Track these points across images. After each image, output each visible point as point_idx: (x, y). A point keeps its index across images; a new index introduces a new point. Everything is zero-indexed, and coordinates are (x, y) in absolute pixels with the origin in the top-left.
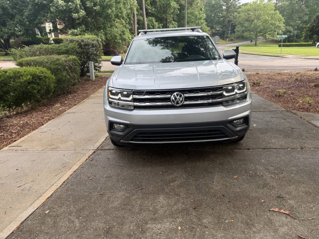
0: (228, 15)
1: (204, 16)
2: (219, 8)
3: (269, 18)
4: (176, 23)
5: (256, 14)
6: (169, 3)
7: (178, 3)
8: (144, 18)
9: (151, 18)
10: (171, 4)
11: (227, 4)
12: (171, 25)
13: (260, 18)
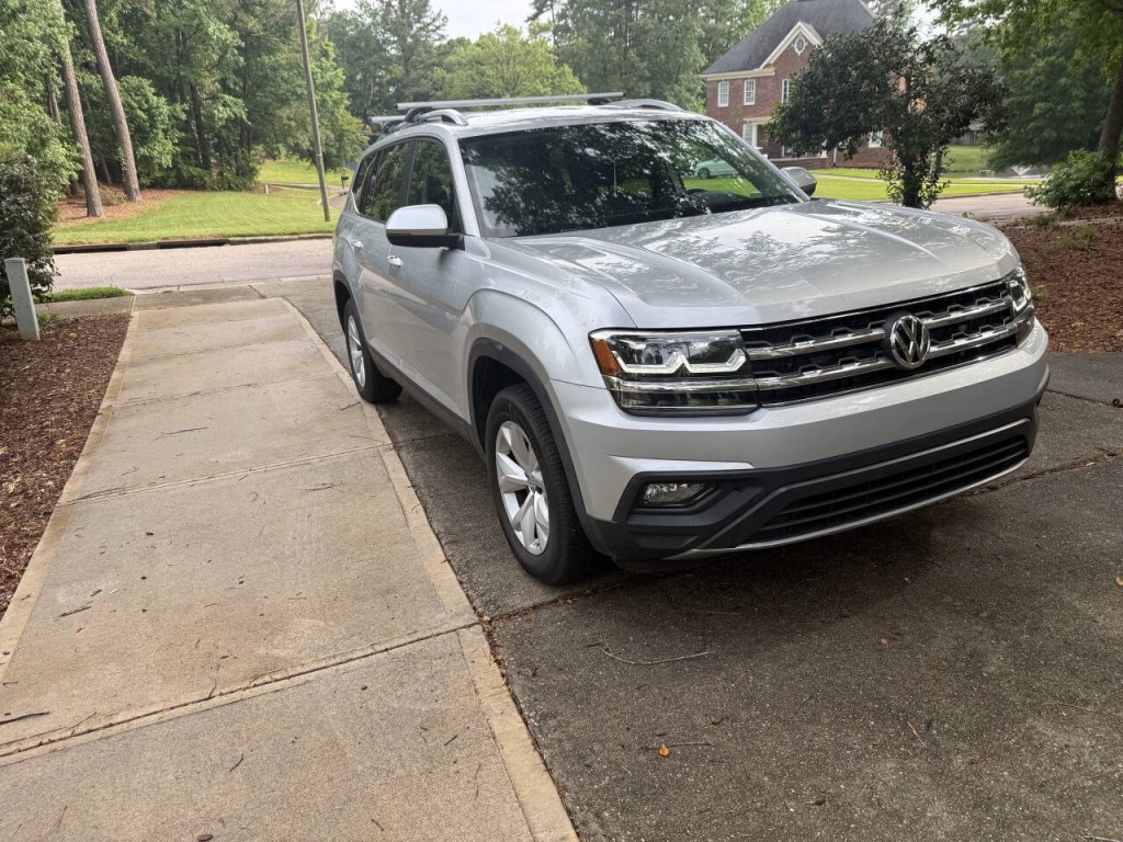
0: (412, 77)
1: (340, 77)
2: (375, 51)
3: (545, 87)
4: (240, 101)
5: (507, 76)
6: (198, 25)
7: (233, 28)
8: (105, 79)
9: (134, 80)
10: (210, 30)
11: (402, 38)
12: (221, 108)
13: (518, 88)
